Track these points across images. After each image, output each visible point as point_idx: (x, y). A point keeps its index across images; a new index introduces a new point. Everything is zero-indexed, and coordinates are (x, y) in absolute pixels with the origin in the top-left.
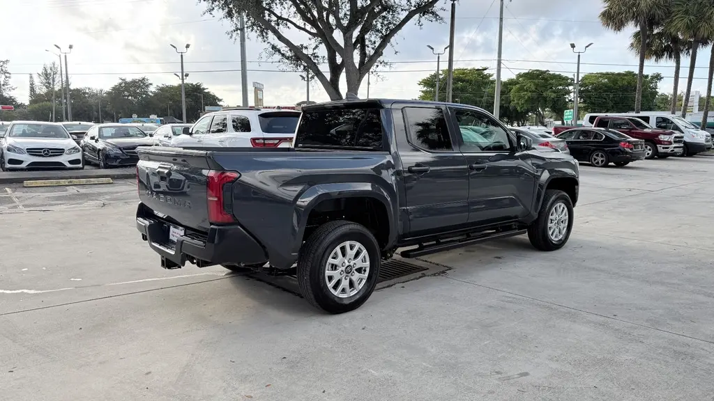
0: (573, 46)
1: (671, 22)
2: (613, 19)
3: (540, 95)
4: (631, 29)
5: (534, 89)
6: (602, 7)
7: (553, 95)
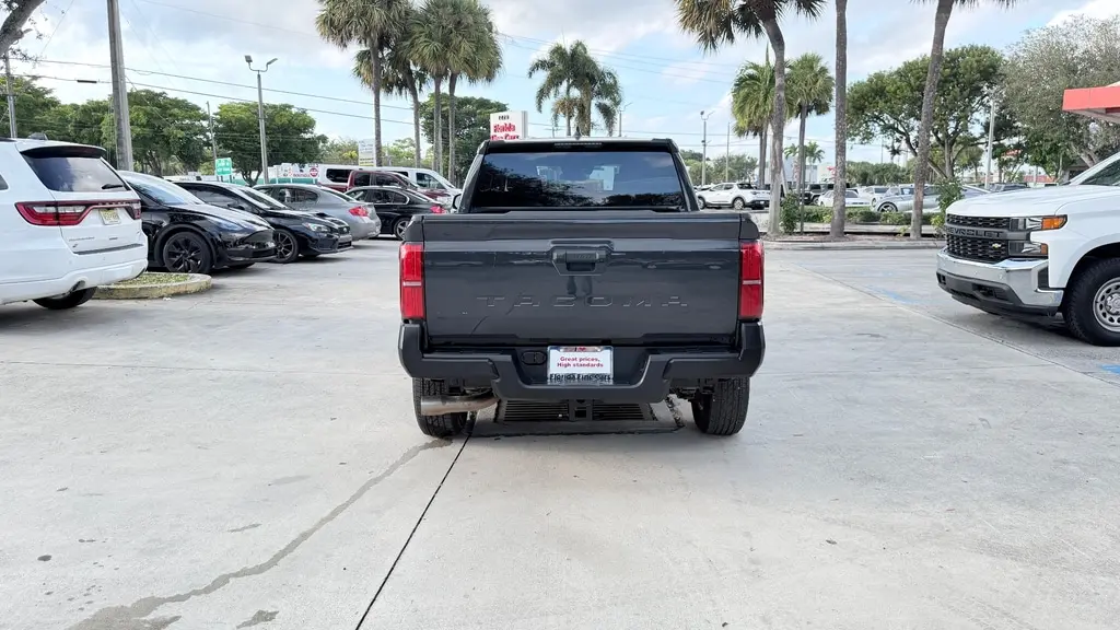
0: (249, 60)
1: (412, 45)
2: (336, 28)
3: (158, 131)
4: (355, 47)
5: (144, 121)
6: (318, 10)
7: (181, 134)
